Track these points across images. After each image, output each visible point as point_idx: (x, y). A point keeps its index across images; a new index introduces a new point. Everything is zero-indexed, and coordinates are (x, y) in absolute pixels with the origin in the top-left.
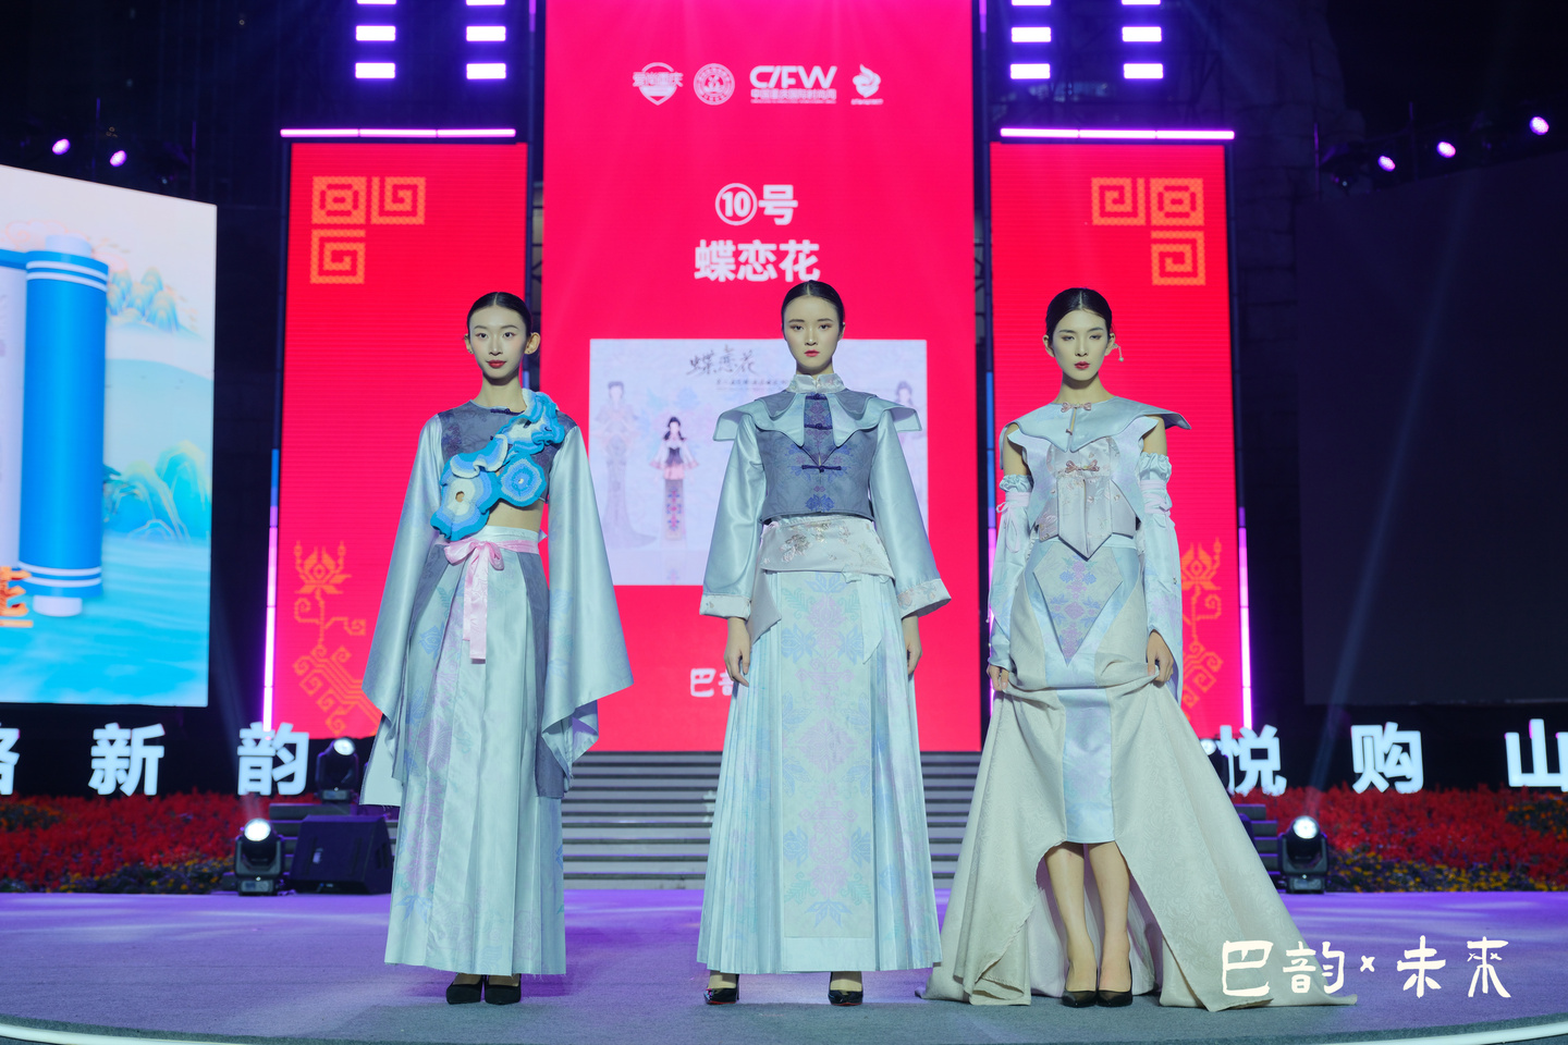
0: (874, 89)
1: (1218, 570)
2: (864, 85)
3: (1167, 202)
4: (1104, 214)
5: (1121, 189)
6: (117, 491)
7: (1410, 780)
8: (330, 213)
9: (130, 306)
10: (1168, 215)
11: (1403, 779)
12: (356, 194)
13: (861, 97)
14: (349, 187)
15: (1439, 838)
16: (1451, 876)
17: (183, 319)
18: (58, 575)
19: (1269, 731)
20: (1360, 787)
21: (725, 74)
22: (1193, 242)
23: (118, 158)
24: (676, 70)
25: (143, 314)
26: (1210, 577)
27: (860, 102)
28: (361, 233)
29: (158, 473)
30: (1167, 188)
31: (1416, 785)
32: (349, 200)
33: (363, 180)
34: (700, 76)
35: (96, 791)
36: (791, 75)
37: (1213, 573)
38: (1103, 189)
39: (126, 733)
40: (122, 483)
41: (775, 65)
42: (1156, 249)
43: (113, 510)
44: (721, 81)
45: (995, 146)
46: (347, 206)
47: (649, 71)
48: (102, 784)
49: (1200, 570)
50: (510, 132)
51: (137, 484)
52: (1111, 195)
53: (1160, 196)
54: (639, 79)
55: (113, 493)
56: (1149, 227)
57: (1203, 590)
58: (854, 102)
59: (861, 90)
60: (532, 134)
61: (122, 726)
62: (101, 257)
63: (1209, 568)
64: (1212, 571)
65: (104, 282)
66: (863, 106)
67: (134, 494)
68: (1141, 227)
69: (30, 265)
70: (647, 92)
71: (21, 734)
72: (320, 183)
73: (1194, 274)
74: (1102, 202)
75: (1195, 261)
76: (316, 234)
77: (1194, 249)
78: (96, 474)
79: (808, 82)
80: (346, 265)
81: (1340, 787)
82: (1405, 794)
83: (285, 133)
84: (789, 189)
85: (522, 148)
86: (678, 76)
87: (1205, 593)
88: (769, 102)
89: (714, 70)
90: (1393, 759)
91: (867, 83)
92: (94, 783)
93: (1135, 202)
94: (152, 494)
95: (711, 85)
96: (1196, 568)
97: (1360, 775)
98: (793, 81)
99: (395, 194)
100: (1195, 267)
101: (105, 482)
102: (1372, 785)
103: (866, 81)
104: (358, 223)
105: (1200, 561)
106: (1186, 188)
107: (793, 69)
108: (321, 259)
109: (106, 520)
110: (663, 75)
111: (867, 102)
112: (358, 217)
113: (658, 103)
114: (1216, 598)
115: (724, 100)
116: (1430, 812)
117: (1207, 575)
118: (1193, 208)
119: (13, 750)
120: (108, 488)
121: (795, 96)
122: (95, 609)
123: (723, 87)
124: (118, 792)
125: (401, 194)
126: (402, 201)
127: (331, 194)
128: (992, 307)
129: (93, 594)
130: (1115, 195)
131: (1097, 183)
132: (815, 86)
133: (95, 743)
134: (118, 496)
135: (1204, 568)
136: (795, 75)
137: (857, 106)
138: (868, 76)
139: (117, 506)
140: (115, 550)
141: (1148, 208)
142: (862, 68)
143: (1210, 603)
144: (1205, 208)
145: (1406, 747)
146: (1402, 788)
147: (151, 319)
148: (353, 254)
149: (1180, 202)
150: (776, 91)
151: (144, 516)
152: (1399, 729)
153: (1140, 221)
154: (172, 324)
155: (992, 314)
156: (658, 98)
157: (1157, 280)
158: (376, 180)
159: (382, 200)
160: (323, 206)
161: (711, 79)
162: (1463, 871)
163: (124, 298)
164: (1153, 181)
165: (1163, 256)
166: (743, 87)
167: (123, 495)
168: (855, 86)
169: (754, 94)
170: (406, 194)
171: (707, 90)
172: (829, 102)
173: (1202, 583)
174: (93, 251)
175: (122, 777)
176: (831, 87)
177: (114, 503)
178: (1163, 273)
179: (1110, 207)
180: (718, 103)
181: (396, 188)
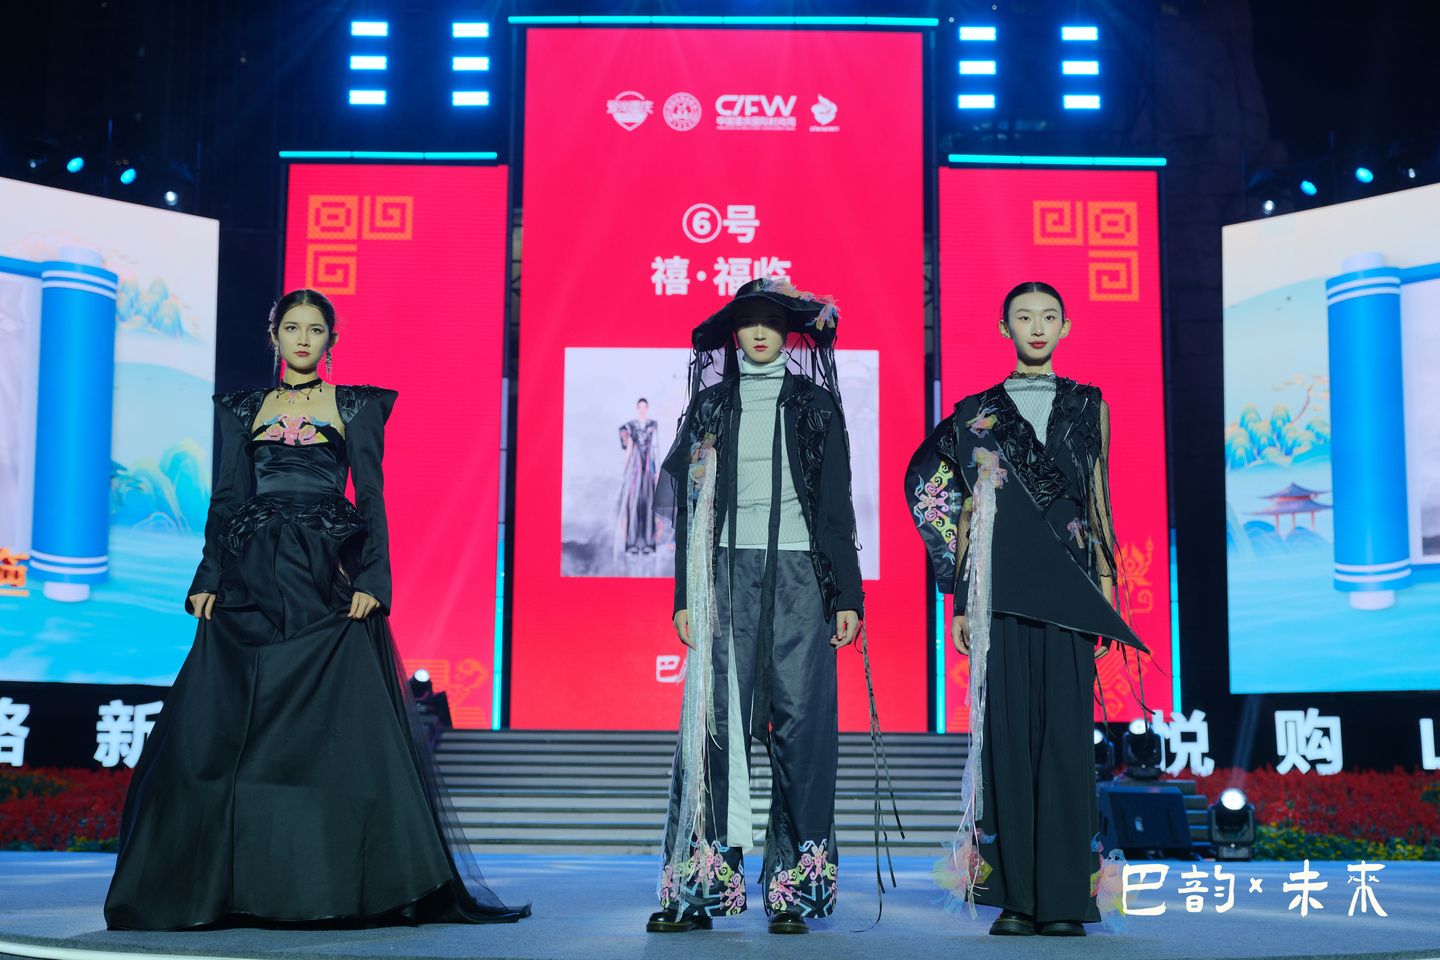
0: (831, 117)
1: (1150, 567)
2: (822, 113)
3: (1103, 223)
4: (1044, 234)
5: (1060, 211)
6: (124, 486)
7: (1330, 762)
8: (324, 229)
9: (138, 313)
10: (1105, 236)
11: (1324, 761)
12: (348, 212)
13: (819, 125)
14: (342, 205)
15: (1358, 815)
16: (1370, 849)
17: (187, 326)
18: (66, 563)
19: (1198, 715)
20: (1283, 768)
21: (692, 102)
22: (1127, 261)
23: (128, 176)
24: (647, 98)
25: (150, 321)
26: (1142, 574)
27: (818, 129)
28: (353, 248)
29: (163, 470)
30: (1104, 211)
31: (1336, 767)
32: (342, 217)
33: (355, 198)
34: (670, 104)
35: (101, 763)
36: (754, 104)
37: (1145, 570)
38: (1044, 211)
39: (129, 709)
40: (128, 477)
41: (739, 94)
42: (1093, 267)
43: (120, 503)
44: (688, 109)
45: (944, 172)
46: (341, 223)
47: (622, 99)
48: (106, 756)
49: (1133, 567)
50: (493, 155)
51: (142, 478)
52: (1051, 217)
53: (1097, 218)
54: (613, 107)
55: (119, 486)
56: (1087, 247)
57: (1136, 586)
58: (813, 129)
59: (818, 118)
60: (512, 157)
61: (126, 703)
62: (111, 268)
63: (1142, 565)
64: (1144, 567)
65: (114, 291)
66: (821, 133)
67: (139, 489)
68: (1080, 247)
69: (46, 274)
70: (620, 119)
71: (31, 710)
72: (315, 201)
73: (1128, 291)
74: (1043, 223)
75: (1129, 279)
76: (311, 249)
77: (1129, 268)
78: (105, 469)
79: (770, 111)
80: (339, 277)
81: (1264, 768)
82: (1326, 776)
83: (283, 154)
84: (751, 210)
85: (503, 170)
86: (649, 104)
87: (1138, 588)
88: (733, 129)
89: (682, 98)
90: (1314, 742)
91: (825, 111)
92: (99, 756)
93: (1073, 223)
94: (157, 489)
95: (679, 112)
96: (1130, 565)
97: (1283, 757)
98: (755, 109)
99: (385, 212)
100: (1129, 284)
101: (112, 477)
102: (1294, 767)
103: (824, 110)
104: (350, 238)
105: (1133, 559)
106: (1121, 211)
107: (755, 98)
108: (316, 272)
109: (113, 512)
110: (635, 103)
111: (825, 130)
112: (351, 233)
113: (630, 129)
114: (1148, 593)
115: (692, 126)
116: (1349, 790)
117: (1140, 571)
118: (1128, 229)
119: (23, 724)
120: (115, 482)
121: (757, 123)
122: (102, 596)
123: (691, 114)
124: (121, 764)
125: (391, 211)
126: (391, 218)
127: (325, 212)
128: (939, 321)
129: (100, 581)
130: (1055, 216)
131: (1038, 205)
132: (777, 114)
133: (100, 718)
134: (124, 489)
135: (1137, 565)
136: (757, 104)
137: (815, 133)
138: (825, 106)
139: (124, 499)
140: (122, 540)
141: (1086, 230)
142: (820, 98)
143: (1142, 597)
144: (1139, 230)
145: (1326, 732)
146: (1322, 770)
147: (158, 326)
148: (346, 267)
149: (1115, 224)
150: (739, 119)
151: (150, 509)
152: (1320, 715)
153: (1078, 241)
154: (177, 330)
155: (940, 328)
156: (630, 124)
157: (1094, 296)
158: (367, 199)
159: (373, 217)
160: (317, 222)
161: (679, 107)
162: (1381, 845)
163: (132, 306)
164: (1091, 204)
165: (1099, 274)
166: (709, 114)
167: (129, 489)
168: (813, 114)
169: (720, 121)
170: (395, 212)
171: (676, 117)
172: (789, 129)
173: (1134, 579)
174: (103, 261)
175: (125, 751)
176: (792, 114)
177: (120, 496)
178: (1100, 290)
179: (1050, 228)
180: (686, 129)
181: (386, 206)
